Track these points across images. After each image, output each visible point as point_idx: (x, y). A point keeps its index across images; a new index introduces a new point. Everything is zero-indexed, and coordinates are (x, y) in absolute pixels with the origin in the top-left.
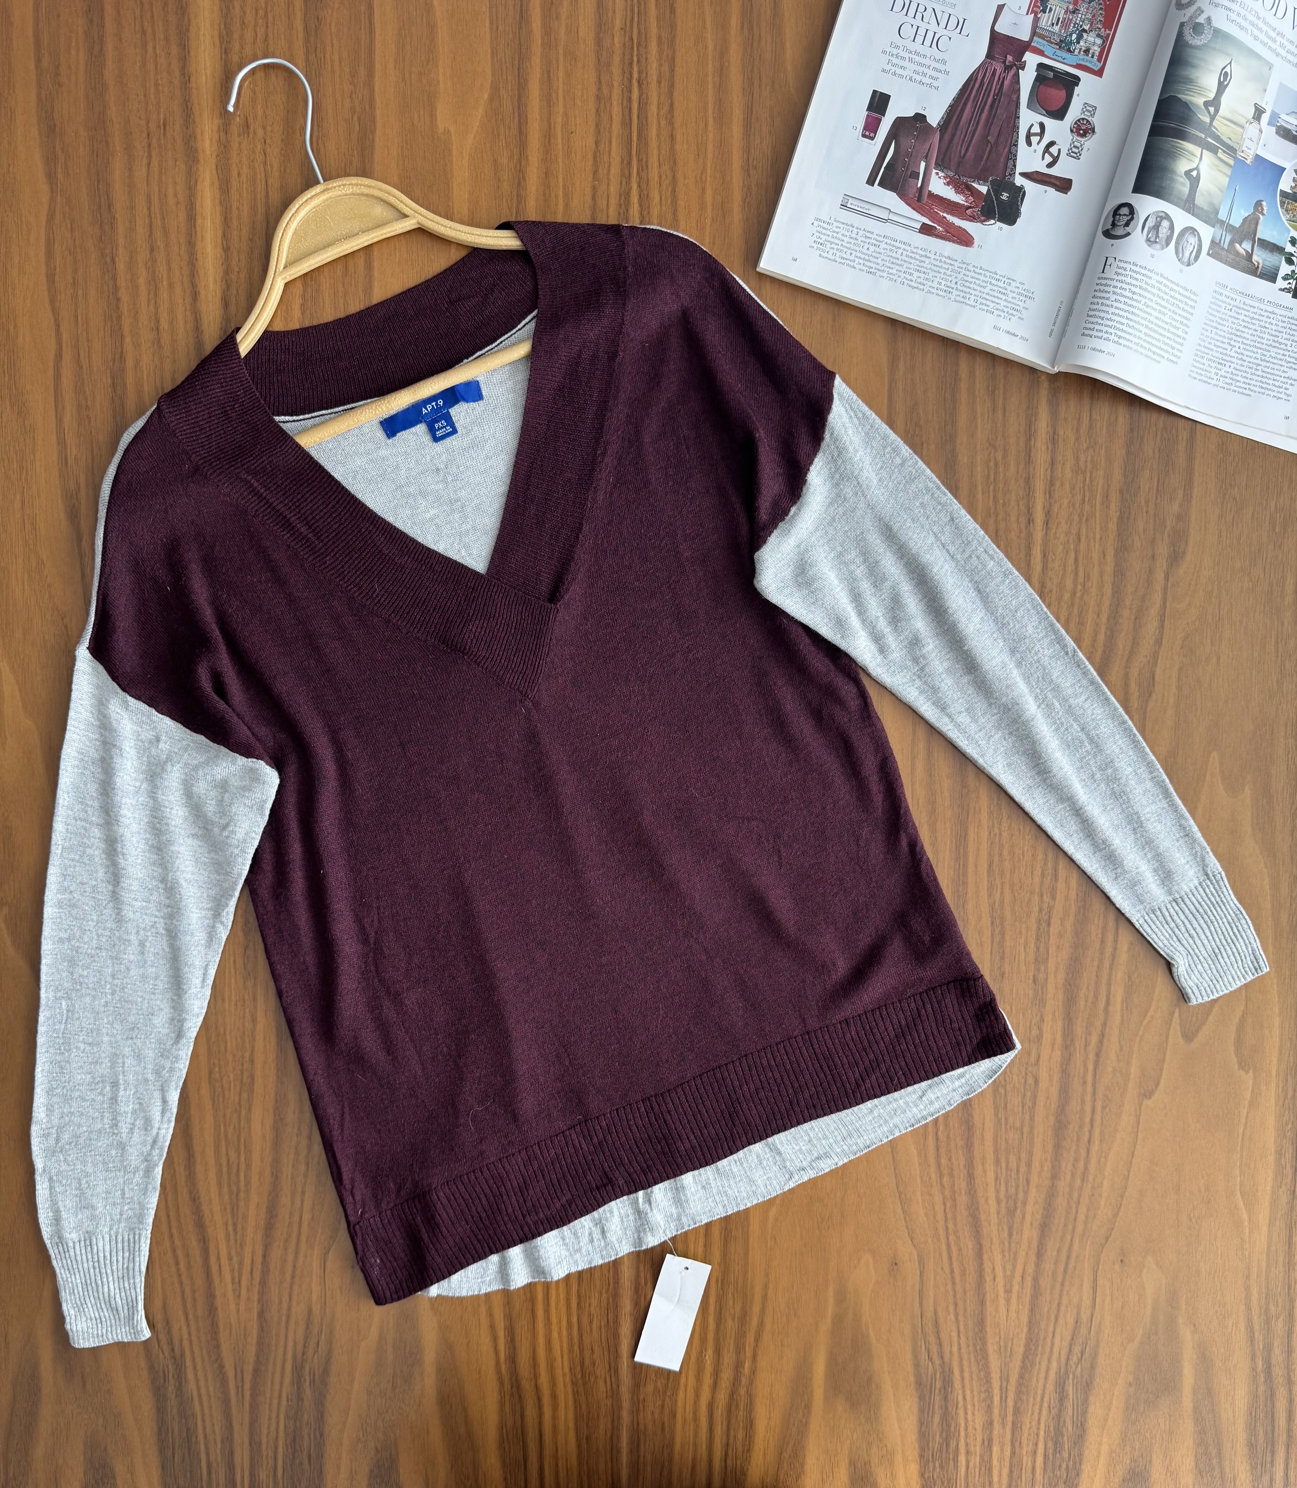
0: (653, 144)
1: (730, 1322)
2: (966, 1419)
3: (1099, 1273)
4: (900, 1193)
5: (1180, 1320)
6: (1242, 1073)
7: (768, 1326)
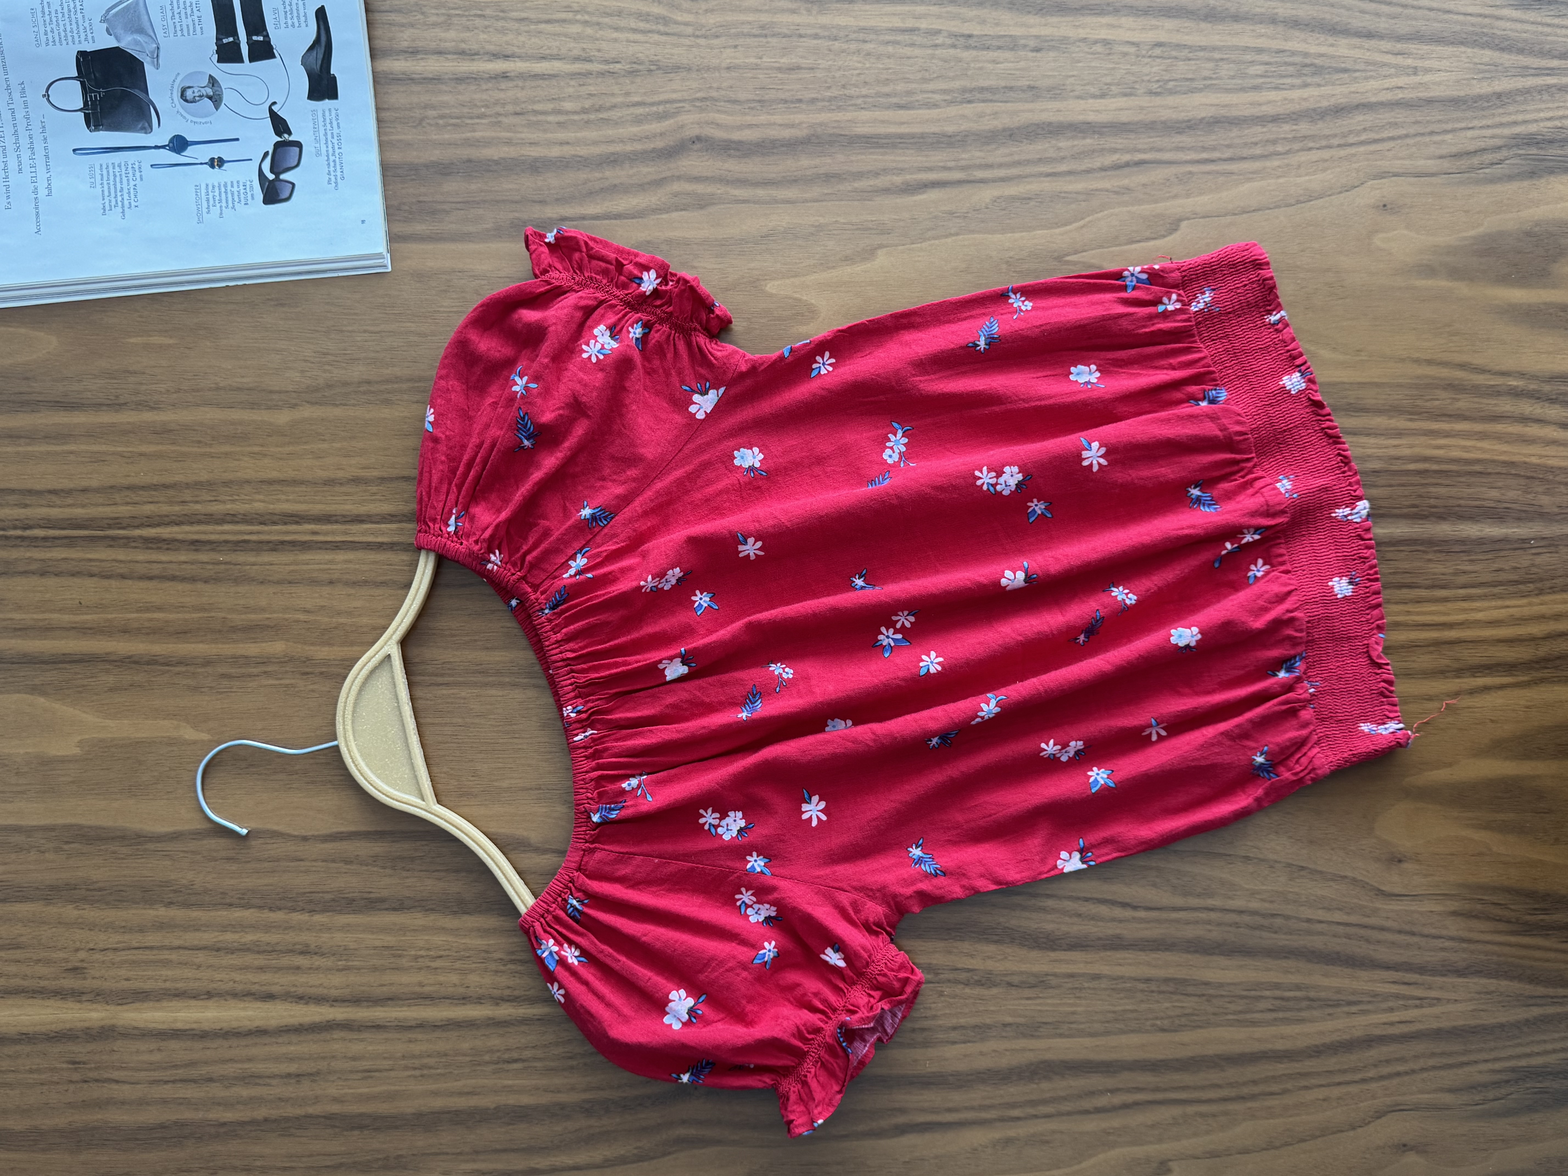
0: (92, 511)
1: (1462, 405)
7: (1464, 357)
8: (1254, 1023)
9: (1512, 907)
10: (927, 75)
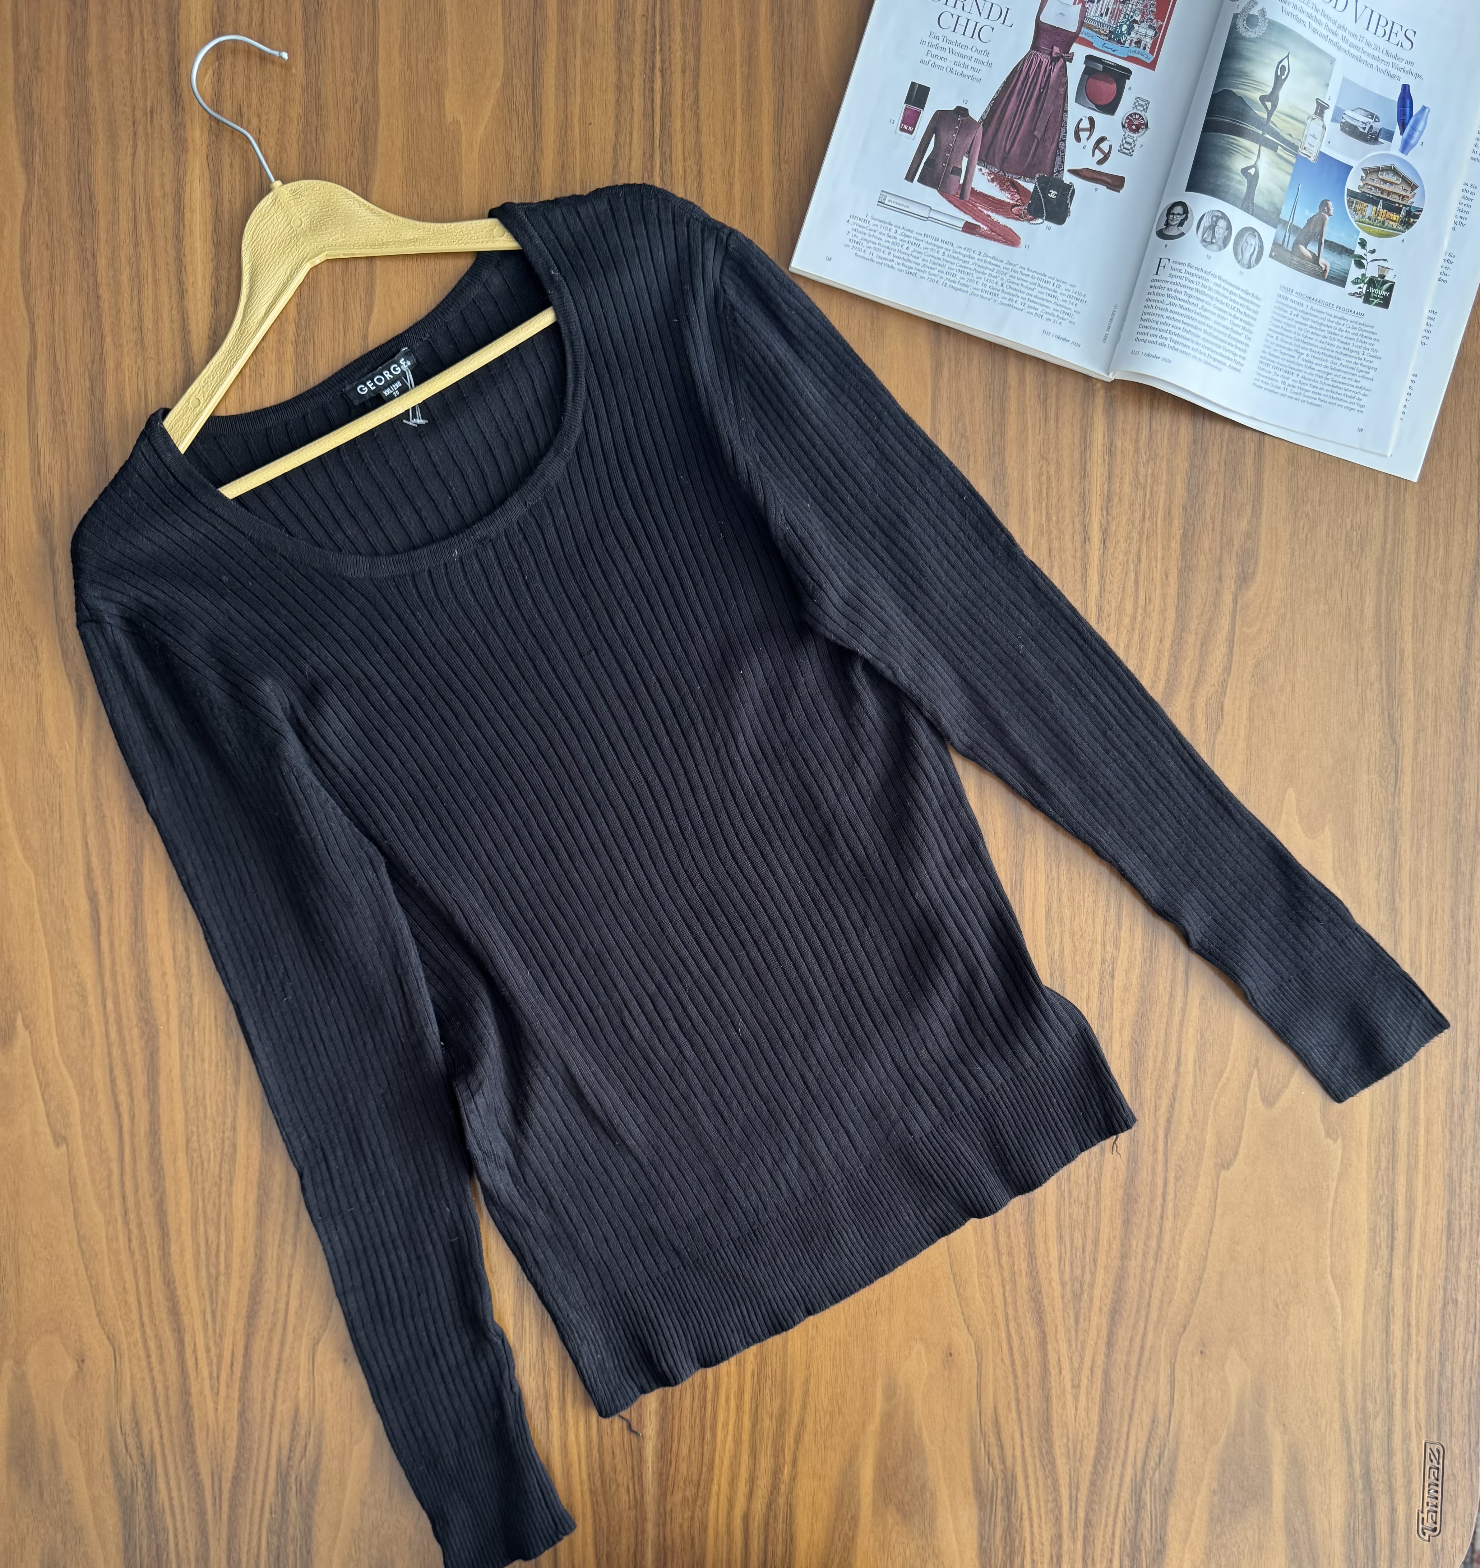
1: (767, 1422)
2: (1032, 1533)
3: (1177, 1366)
4: (954, 1275)
5: (1268, 1419)
6: (1330, 1142)
7: (810, 1426)
8: (195, 1225)
9: (303, 1463)
10: (1077, 936)
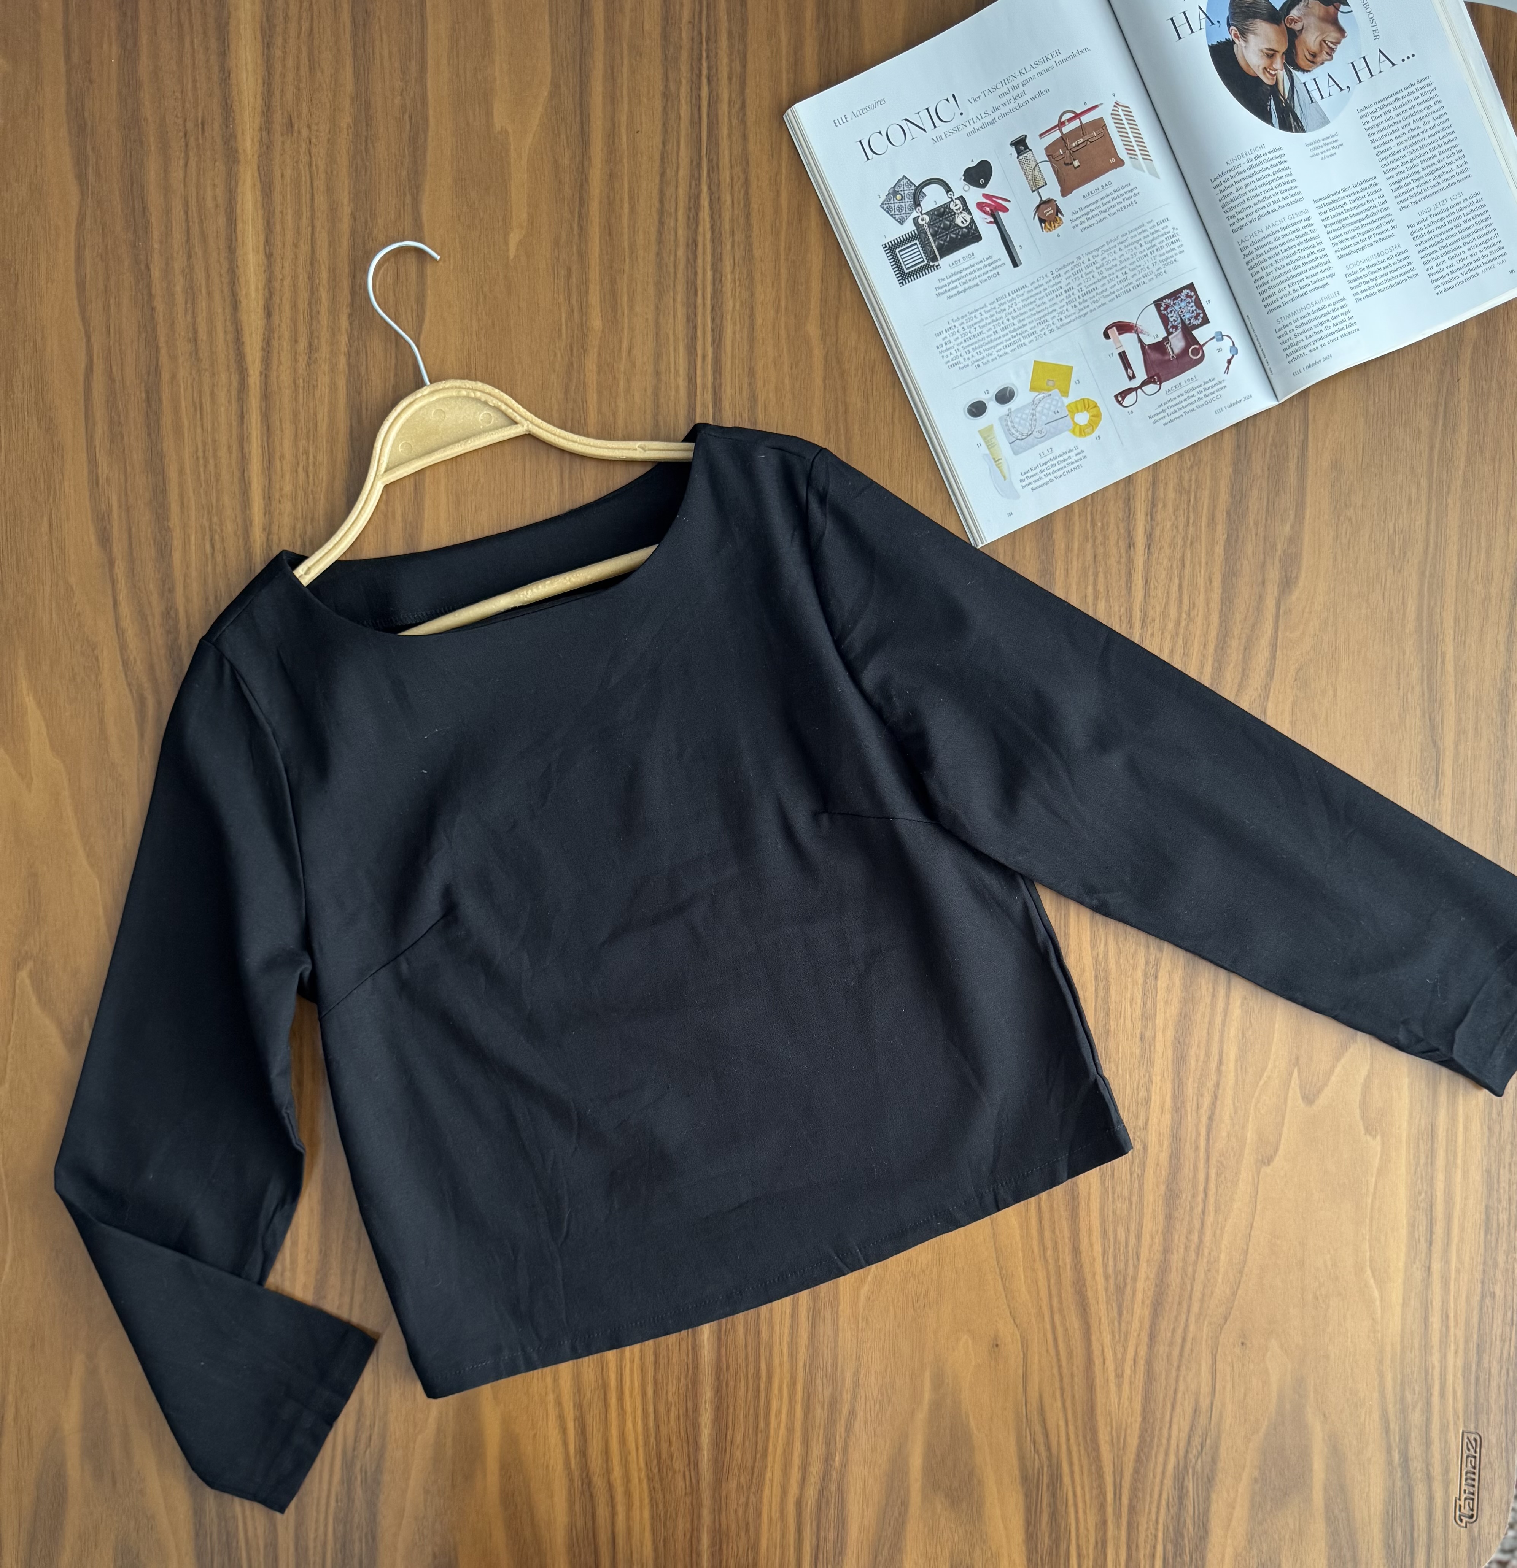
0: (724, 144)
1: (818, 1411)
2: (1076, 1518)
3: (1218, 1357)
5: (1308, 1410)
6: (1368, 1138)
7: (860, 1415)
